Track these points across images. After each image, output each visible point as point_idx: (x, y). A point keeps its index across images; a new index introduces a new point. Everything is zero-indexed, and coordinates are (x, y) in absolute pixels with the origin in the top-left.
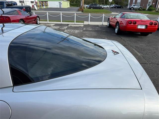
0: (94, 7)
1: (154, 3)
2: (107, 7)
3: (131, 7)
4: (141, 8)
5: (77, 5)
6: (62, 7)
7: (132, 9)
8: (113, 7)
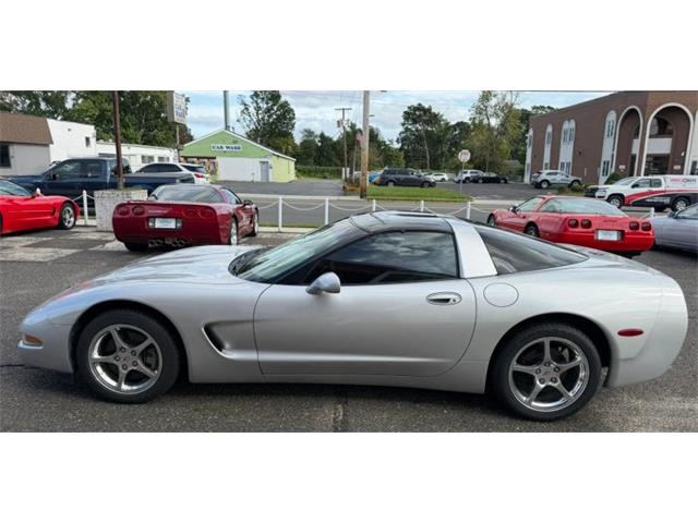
0: (398, 179)
1: (622, 167)
2: (443, 179)
3: (539, 180)
4: (576, 184)
5: (323, 172)
6: (271, 180)
7: (544, 186)
8: (467, 178)
